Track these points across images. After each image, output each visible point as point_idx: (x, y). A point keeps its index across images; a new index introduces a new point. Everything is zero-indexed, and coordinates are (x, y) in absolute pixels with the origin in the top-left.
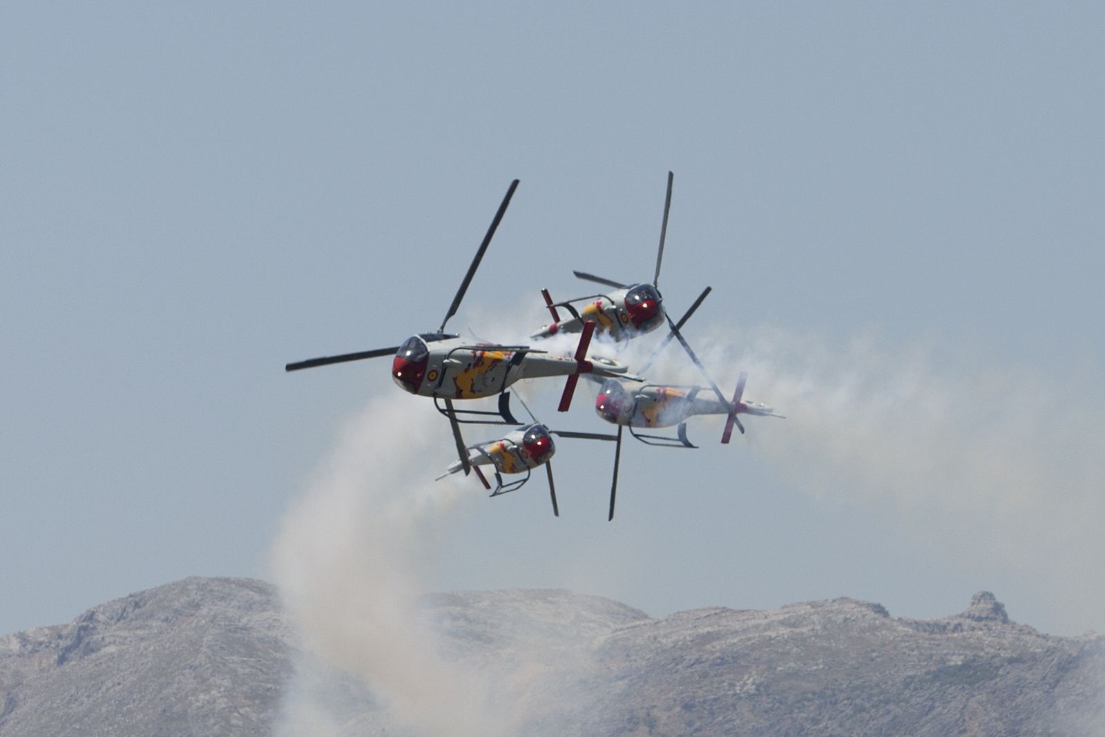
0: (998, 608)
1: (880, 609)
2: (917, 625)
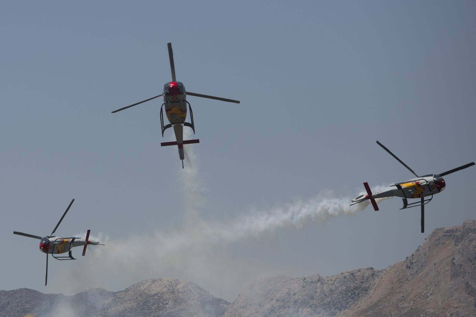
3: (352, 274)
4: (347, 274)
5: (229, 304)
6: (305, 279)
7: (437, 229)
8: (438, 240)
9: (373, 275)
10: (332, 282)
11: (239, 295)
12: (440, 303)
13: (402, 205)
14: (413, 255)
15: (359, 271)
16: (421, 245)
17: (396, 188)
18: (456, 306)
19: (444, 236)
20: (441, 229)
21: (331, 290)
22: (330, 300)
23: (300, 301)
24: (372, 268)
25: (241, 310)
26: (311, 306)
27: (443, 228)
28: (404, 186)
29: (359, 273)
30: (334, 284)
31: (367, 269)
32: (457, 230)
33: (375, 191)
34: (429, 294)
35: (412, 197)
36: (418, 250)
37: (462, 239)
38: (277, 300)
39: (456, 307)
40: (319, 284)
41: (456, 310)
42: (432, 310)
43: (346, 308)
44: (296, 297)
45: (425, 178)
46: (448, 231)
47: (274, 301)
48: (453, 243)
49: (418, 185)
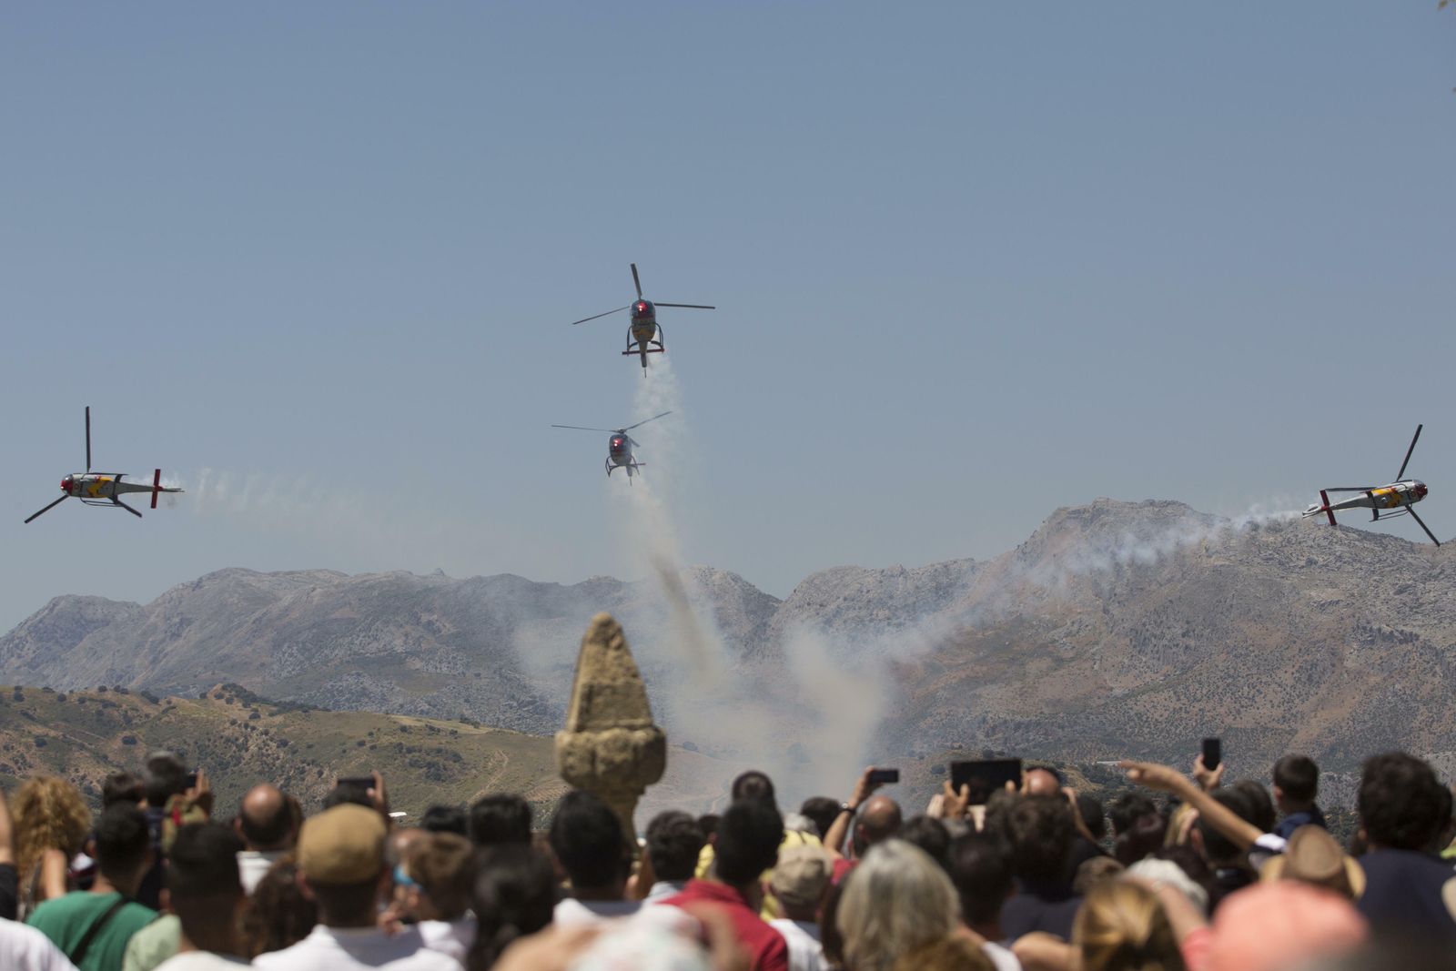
0: (442, 572)
1: (410, 573)
2: (420, 577)
3: (946, 566)
4: (939, 566)
5: (781, 601)
6: (883, 571)
7: (1059, 509)
8: (1060, 523)
9: (973, 568)
10: (919, 576)
11: (795, 591)
12: (1059, 607)
13: (1372, 517)
14: (1026, 543)
15: (955, 562)
16: (1038, 530)
17: (1365, 496)
18: (1079, 611)
19: (1068, 518)
20: (1065, 509)
21: (917, 587)
22: (915, 599)
23: (875, 601)
24: (973, 560)
25: (797, 611)
26: (889, 608)
27: (1067, 508)
28: (1375, 493)
29: (955, 566)
30: (921, 579)
31: (966, 560)
32: (1085, 511)
33: (1335, 499)
34: (1045, 596)
35: (1386, 506)
36: (1033, 537)
37: (1092, 522)
38: (845, 599)
39: (1080, 613)
40: (901, 578)
41: (1079, 617)
42: (1048, 617)
43: (934, 611)
44: (870, 596)
45: (1405, 483)
46: (1074, 512)
47: (841, 599)
48: (1079, 528)
49: (1395, 491)
